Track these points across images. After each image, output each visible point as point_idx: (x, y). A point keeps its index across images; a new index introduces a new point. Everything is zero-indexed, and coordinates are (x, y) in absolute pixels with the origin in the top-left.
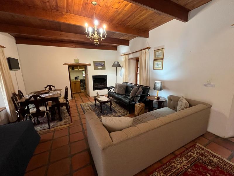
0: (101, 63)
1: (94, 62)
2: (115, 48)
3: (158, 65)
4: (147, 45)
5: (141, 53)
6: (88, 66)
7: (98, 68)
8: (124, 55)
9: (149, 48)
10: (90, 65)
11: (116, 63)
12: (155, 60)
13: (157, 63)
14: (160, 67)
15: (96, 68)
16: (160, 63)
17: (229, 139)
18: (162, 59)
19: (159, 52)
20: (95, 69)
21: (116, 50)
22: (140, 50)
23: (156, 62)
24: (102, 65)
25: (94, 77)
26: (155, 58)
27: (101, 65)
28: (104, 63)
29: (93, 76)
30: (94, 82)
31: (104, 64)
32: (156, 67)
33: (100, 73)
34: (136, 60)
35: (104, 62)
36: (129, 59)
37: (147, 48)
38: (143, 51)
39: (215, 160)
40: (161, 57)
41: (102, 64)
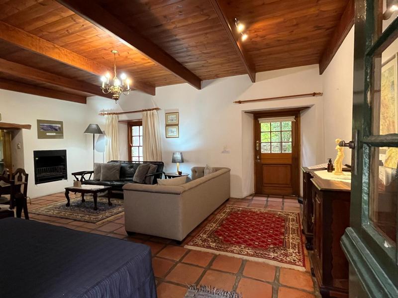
0: (54, 125)
1: (39, 121)
2: (83, 100)
3: (172, 132)
4: (154, 105)
5: (145, 115)
6: (24, 130)
7: (48, 134)
8: (110, 114)
9: (157, 109)
10: (28, 127)
11: (94, 126)
12: (167, 125)
13: (171, 130)
14: (175, 134)
15: (41, 135)
16: (174, 129)
17: (247, 198)
18: (177, 125)
19: (173, 116)
20: (39, 137)
21: (85, 102)
22: (143, 111)
23: (170, 128)
24: (56, 130)
25: (36, 153)
26: (167, 124)
27: (54, 129)
28: (60, 126)
29: (34, 152)
30: (37, 164)
31: (60, 128)
32: (170, 134)
33: (50, 145)
34: (128, 125)
35: (61, 123)
36: (119, 121)
37: (156, 109)
38: (149, 112)
39: (241, 209)
40: (175, 122)
41: (57, 128)
